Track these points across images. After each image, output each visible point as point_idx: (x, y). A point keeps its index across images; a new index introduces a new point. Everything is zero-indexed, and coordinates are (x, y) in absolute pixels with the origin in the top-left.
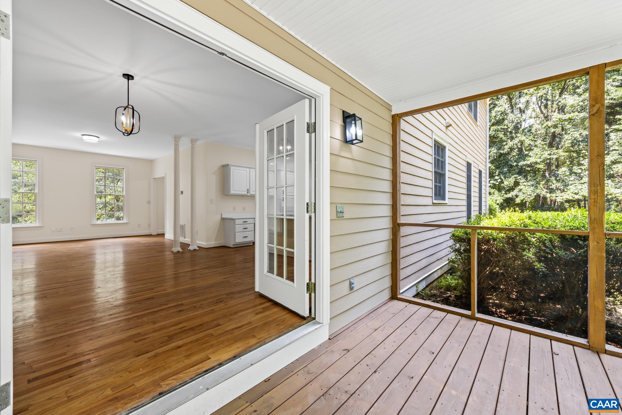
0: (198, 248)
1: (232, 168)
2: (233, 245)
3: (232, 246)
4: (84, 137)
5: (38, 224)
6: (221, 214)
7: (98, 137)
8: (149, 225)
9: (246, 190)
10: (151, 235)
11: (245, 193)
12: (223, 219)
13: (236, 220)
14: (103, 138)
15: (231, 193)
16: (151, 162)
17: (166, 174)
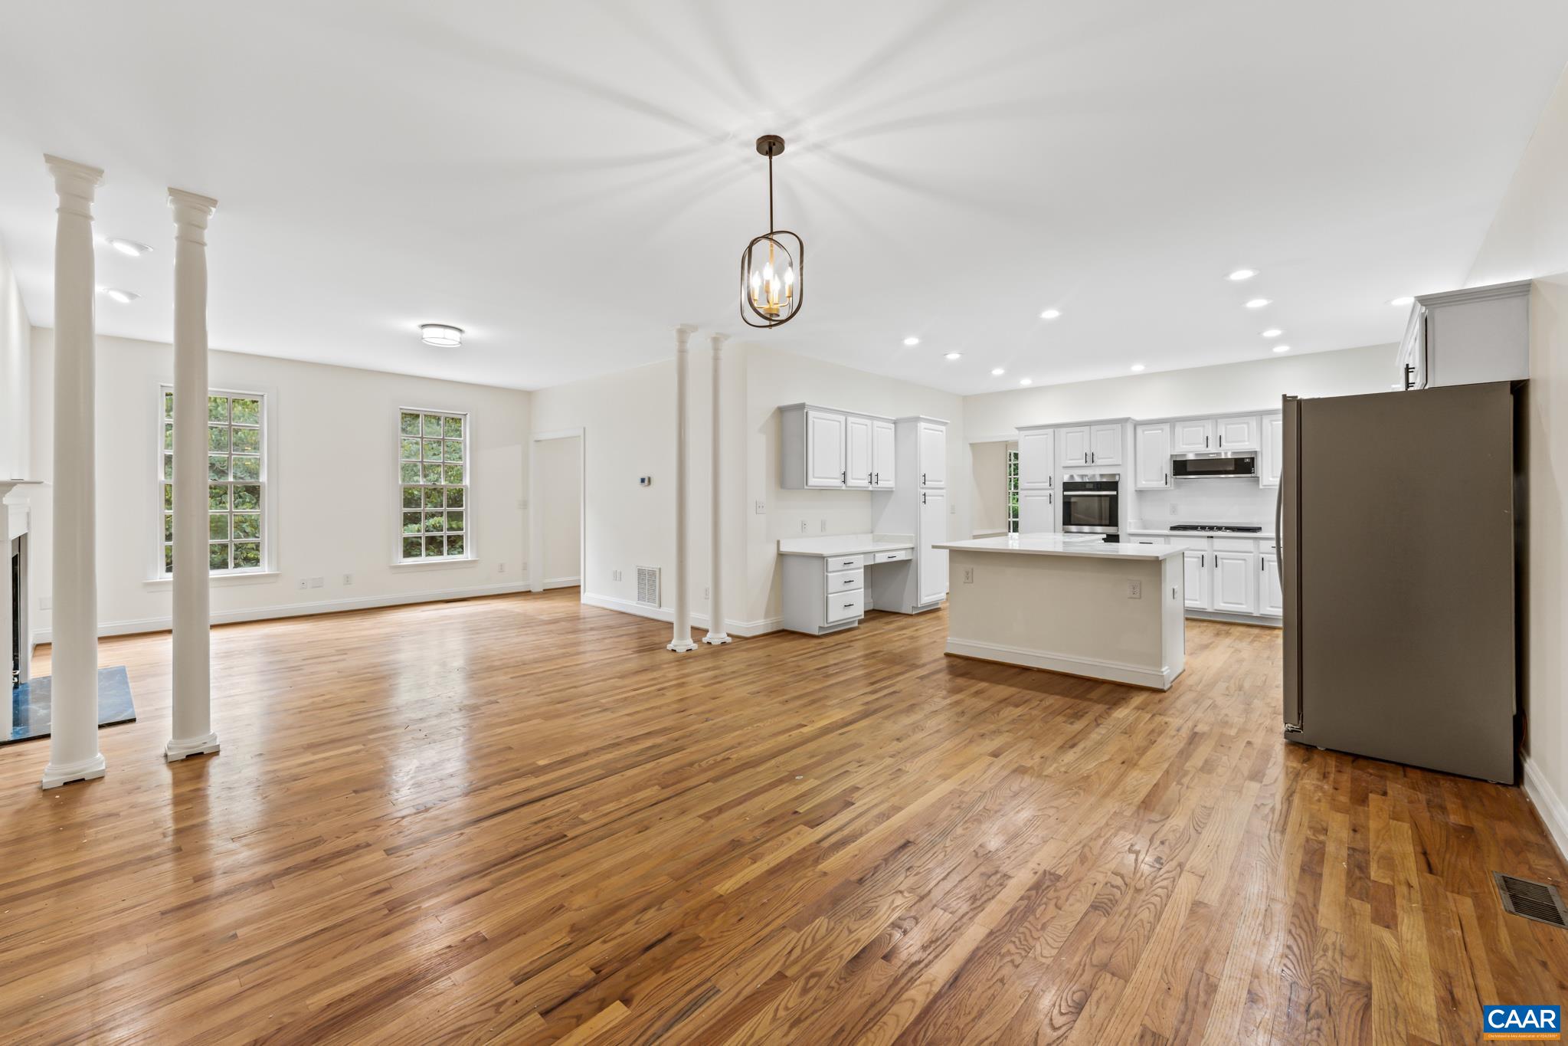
0: (729, 640)
1: (812, 414)
2: (821, 628)
3: (816, 632)
4: (426, 330)
5: (266, 568)
6: (778, 542)
7: (460, 330)
8: (525, 567)
9: (838, 474)
10: (530, 591)
11: (838, 482)
12: (782, 556)
13: (830, 559)
14: (472, 332)
15: (810, 483)
16: (527, 396)
17: (584, 429)
